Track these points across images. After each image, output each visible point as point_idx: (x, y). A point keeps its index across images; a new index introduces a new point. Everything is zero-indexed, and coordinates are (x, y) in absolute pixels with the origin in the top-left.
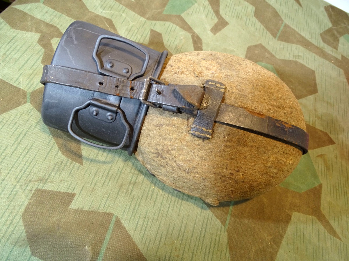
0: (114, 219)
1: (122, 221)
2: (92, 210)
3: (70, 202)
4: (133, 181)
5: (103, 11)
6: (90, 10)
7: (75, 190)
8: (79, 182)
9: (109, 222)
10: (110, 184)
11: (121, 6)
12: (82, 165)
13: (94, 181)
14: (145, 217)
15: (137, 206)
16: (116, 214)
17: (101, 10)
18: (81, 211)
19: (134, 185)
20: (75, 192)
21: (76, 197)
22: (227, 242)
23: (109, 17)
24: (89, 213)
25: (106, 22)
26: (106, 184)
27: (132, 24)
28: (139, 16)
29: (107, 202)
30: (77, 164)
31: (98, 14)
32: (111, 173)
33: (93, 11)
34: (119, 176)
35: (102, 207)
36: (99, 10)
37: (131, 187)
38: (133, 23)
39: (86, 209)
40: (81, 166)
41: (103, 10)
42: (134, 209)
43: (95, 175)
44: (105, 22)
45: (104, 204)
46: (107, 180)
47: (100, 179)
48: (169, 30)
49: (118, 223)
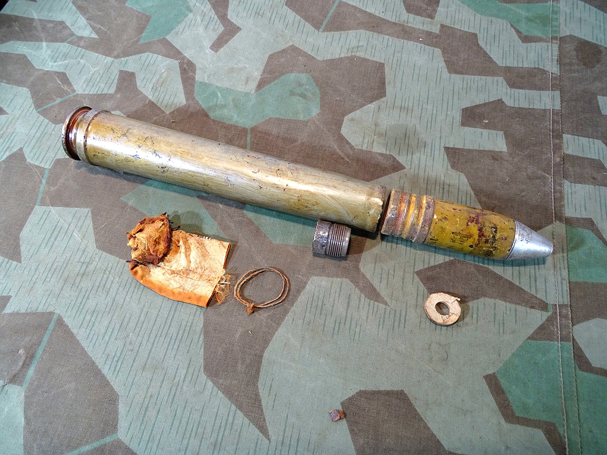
0: (55, 317)
1: (65, 319)
2: (29, 311)
3: (4, 306)
4: (82, 272)
5: (55, 64)
6: (37, 67)
7: (10, 293)
8: (16, 282)
9: (49, 321)
10: (53, 280)
11: (80, 49)
12: (21, 263)
13: (34, 279)
14: (94, 311)
15: (85, 300)
16: (57, 312)
17: (51, 64)
18: (16, 314)
19: (83, 276)
20: (10, 294)
21: (11, 300)
22: (202, 326)
23: (62, 70)
24: (26, 314)
25: (58, 77)
26: (48, 280)
27: (93, 70)
28: (104, 57)
29: (48, 300)
30: (15, 263)
31: (47, 70)
32: (54, 267)
33: (41, 68)
34: (65, 268)
35: (41, 307)
36: (48, 64)
37: (79, 278)
38: (95, 69)
39: (23, 311)
40: (19, 264)
41: (55, 62)
42: (81, 303)
43: (36, 271)
44: (57, 79)
45: (44, 301)
46: (50, 276)
47: (41, 275)
48: (146, 64)
49: (60, 322)
